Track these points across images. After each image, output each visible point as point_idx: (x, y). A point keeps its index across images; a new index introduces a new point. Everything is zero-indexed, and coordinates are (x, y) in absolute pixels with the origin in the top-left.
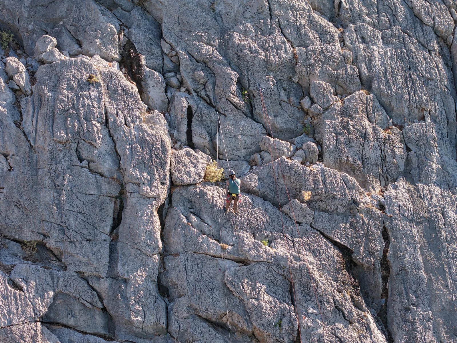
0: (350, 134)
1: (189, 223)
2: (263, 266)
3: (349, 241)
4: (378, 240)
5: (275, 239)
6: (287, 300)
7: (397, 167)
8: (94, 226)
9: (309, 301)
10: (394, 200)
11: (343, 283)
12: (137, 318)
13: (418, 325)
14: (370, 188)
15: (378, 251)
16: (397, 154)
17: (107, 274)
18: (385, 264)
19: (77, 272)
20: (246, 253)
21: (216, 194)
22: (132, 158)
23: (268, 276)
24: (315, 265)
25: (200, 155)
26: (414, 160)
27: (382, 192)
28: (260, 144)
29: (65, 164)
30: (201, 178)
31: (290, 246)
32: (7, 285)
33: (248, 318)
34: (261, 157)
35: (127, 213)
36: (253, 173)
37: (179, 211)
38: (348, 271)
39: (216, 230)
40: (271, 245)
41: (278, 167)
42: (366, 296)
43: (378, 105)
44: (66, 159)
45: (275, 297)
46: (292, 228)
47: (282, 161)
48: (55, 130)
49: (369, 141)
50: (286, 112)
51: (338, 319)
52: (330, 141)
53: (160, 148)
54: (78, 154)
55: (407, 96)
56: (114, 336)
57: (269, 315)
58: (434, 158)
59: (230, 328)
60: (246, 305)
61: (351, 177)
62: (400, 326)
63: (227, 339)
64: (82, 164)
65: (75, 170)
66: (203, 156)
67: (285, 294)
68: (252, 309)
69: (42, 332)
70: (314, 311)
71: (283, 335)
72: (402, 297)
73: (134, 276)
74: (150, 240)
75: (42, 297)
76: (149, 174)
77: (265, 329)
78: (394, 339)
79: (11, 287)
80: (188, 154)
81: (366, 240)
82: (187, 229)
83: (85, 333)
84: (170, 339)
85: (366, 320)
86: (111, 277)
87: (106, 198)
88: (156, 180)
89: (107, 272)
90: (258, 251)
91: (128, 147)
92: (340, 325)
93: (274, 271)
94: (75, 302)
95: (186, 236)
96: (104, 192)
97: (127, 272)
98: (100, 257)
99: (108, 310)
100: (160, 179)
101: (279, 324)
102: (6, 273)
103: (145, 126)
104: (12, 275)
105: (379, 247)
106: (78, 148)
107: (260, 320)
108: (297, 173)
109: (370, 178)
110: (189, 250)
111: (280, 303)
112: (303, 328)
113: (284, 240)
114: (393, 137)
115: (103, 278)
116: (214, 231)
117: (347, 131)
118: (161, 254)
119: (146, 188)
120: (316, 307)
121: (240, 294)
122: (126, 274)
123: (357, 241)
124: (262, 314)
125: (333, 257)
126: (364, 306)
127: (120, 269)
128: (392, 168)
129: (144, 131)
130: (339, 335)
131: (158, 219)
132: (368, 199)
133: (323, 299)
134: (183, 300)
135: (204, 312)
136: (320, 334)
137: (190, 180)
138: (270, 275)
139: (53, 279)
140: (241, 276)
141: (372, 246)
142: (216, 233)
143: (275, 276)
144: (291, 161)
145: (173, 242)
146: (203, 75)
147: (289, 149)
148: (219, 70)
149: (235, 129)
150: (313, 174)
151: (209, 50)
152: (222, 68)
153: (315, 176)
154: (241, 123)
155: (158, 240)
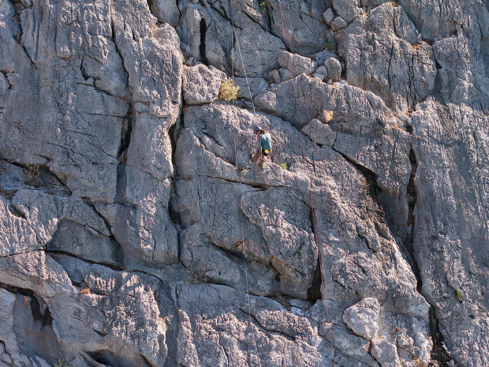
0: (376, 49)
1: (203, 145)
2: (282, 192)
3: (373, 165)
4: (405, 163)
5: (295, 162)
6: (307, 227)
7: (426, 85)
8: (100, 149)
9: (330, 229)
10: (422, 121)
11: (367, 209)
12: (147, 247)
13: (445, 254)
14: (397, 107)
15: (405, 176)
16: (426, 72)
17: (114, 199)
18: (412, 189)
19: (83, 198)
20: (264, 177)
21: (231, 113)
22: (141, 76)
23: (287, 202)
24: (337, 190)
25: (214, 71)
26: (445, 78)
27: (409, 112)
28: (279, 60)
29: (69, 81)
30: (215, 97)
31: (311, 169)
32: (9, 211)
33: (265, 247)
34: (279, 73)
35: (136, 135)
36: (271, 91)
37: (192, 132)
38: (372, 197)
39: (231, 152)
40: (290, 168)
41: (298, 85)
42: (391, 224)
43: (406, 18)
44: (70, 76)
45: (294, 224)
46: (312, 150)
47: (302, 79)
48: (58, 44)
49: (396, 57)
50: (307, 25)
51: (361, 247)
52: (355, 56)
53: (171, 64)
54: (83, 71)
55: (437, 9)
56: (123, 265)
57: (288, 243)
58: (466, 76)
59: (246, 257)
60: (263, 232)
61: (376, 96)
62: (427, 255)
63: (243, 269)
64: (87, 82)
65: (80, 88)
66: (217, 73)
67: (305, 221)
68: (269, 237)
69: (47, 262)
70: (336, 239)
71: (303, 264)
72: (430, 225)
73: (144, 202)
74: (160, 163)
75: (46, 225)
76: (159, 92)
77: (283, 258)
78: (420, 268)
79: (12, 213)
80: (201, 71)
81: (392, 163)
82: (200, 152)
83: (91, 262)
84: (182, 269)
85: (391, 249)
86: (119, 203)
87: (114, 118)
88: (167, 99)
89: (114, 197)
90: (276, 175)
91: (137, 63)
92: (363, 254)
93: (293, 197)
94: (81, 230)
95: (199, 159)
96: (111, 112)
97: (137, 197)
98: (107, 181)
99: (116, 238)
100: (171, 98)
101: (298, 253)
102: (7, 199)
103: (155, 41)
104: (14, 201)
105: (406, 172)
106: (83, 65)
107: (278, 248)
108: (319, 91)
109: (396, 97)
110: (202, 174)
111: (300, 230)
112: (323, 257)
113: (304, 163)
114: (422, 52)
115: (110, 204)
116: (229, 154)
117: (372, 46)
118: (172, 178)
119: (156, 108)
120: (338, 235)
121: (256, 220)
122: (135, 200)
123: (382, 165)
124: (280, 242)
125: (356, 181)
126: (389, 234)
127: (128, 194)
128: (420, 87)
129: (153, 46)
130: (362, 265)
131: (168, 141)
132: (394, 120)
133: (345, 227)
134: (196, 227)
135: (218, 240)
136: (342, 263)
137: (203, 99)
138: (288, 201)
139: (57, 205)
140: (258, 202)
141: (398, 170)
142: (231, 155)
143: (294, 202)
144: (312, 78)
145: (186, 165)
147: (309, 66)
149: (252, 44)
150: (335, 92)
153: (338, 94)
154: (258, 37)
155: (169, 162)
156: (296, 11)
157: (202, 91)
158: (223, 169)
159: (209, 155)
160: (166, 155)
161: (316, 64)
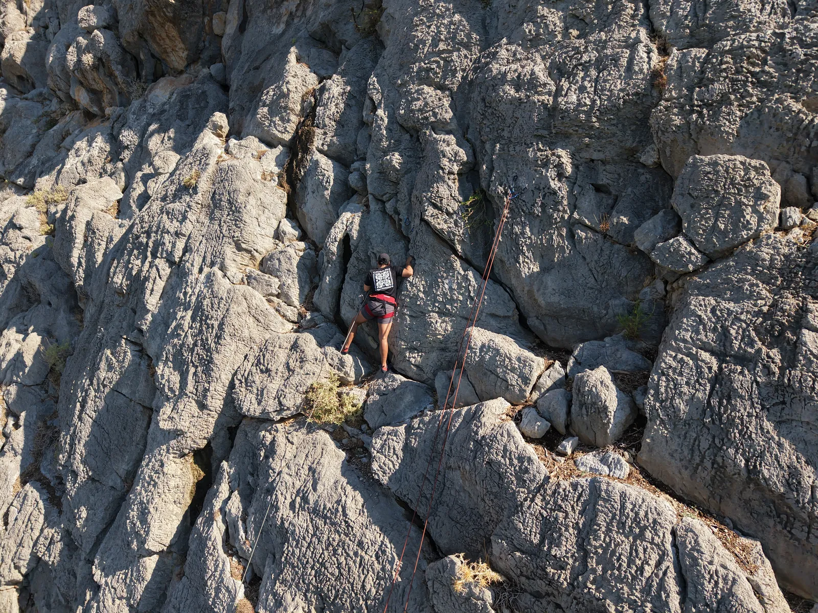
1: (217, 514)
8: (108, 455)
29: (113, 331)
37: (225, 475)
50: (584, 258)
64: (129, 337)
88: (187, 395)
96: (137, 395)
100: (196, 395)
119: (166, 409)
146: (394, 163)
147: (526, 380)
148: (429, 147)
149: (427, 298)
150: (549, 492)
151: (429, 100)
152: (436, 141)
153: (555, 502)
154: (443, 282)
155: (152, 528)
156: (558, 220)
157: (262, 392)
158: (218, 590)
159: (209, 544)
160: (151, 510)
161: (560, 377)
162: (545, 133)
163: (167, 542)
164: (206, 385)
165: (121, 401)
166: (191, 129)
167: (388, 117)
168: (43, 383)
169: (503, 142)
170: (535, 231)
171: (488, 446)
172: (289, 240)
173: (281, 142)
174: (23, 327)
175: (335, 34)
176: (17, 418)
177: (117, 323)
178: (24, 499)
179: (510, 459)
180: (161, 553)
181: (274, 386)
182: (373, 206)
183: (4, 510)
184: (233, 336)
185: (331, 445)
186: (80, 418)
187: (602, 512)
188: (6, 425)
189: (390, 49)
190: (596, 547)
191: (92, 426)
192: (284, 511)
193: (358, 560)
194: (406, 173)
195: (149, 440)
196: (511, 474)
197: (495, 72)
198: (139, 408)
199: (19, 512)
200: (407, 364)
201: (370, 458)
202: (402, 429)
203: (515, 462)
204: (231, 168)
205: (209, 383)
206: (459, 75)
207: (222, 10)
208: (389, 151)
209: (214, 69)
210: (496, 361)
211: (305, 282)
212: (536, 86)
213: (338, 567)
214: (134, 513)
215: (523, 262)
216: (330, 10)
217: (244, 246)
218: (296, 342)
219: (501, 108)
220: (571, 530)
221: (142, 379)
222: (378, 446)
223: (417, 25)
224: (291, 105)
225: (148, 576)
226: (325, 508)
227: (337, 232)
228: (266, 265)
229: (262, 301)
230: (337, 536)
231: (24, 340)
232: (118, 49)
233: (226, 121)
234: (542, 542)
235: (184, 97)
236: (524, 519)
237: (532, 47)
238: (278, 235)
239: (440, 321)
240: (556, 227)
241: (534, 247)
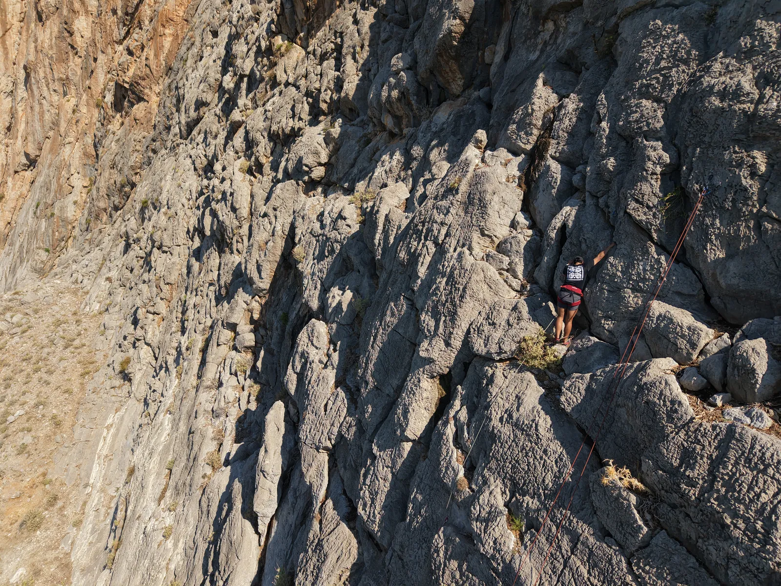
1: (452, 419)
5: (538, 530)
37: (459, 394)
50: (768, 247)
119: (424, 344)
146: (609, 166)
147: (694, 346)
148: (639, 153)
149: (623, 276)
150: (692, 429)
151: (645, 112)
152: (645, 147)
153: (696, 437)
154: (638, 264)
155: (410, 422)
156: (747, 213)
157: (488, 338)
158: (447, 468)
159: (444, 437)
160: (410, 410)
161: (726, 346)
162: (742, 137)
163: (419, 434)
164: (451, 329)
165: (397, 337)
166: (460, 142)
167: (609, 128)
168: (352, 324)
169: (704, 146)
170: (725, 222)
171: (647, 390)
172: (521, 228)
173: (524, 151)
174: (342, 286)
175: (577, 57)
176: (335, 345)
177: (399, 285)
178: (337, 396)
179: (664, 401)
180: (413, 441)
181: (497, 335)
182: (589, 201)
183: (325, 402)
184: (472, 296)
185: (534, 382)
186: (373, 347)
187: (733, 449)
188: (329, 349)
189: (621, 68)
190: (723, 474)
191: (379, 352)
192: (495, 422)
193: (542, 462)
194: (618, 174)
195: (413, 364)
196: (663, 413)
197: (705, 84)
198: (408, 343)
199: (333, 404)
200: (601, 329)
201: (560, 392)
202: (588, 375)
203: (668, 404)
204: (484, 174)
205: (453, 328)
206: (675, 89)
207: (493, 43)
208: (607, 156)
209: (481, 93)
210: (669, 328)
211: (530, 261)
212: (740, 96)
213: (527, 465)
214: (400, 411)
215: (710, 249)
216: (575, 38)
217: (486, 232)
218: (516, 305)
219: (704, 117)
220: (705, 460)
221: (411, 323)
222: (567, 386)
223: (644, 47)
224: (534, 122)
225: (405, 456)
226: (523, 423)
227: (557, 222)
228: (502, 248)
229: (494, 273)
230: (529, 444)
231: (342, 294)
232: (415, 84)
233: (485, 136)
234: (680, 466)
235: (459, 117)
236: (668, 447)
237: (746, 58)
238: (513, 225)
239: (633, 296)
240: (745, 219)
241: (721, 237)
